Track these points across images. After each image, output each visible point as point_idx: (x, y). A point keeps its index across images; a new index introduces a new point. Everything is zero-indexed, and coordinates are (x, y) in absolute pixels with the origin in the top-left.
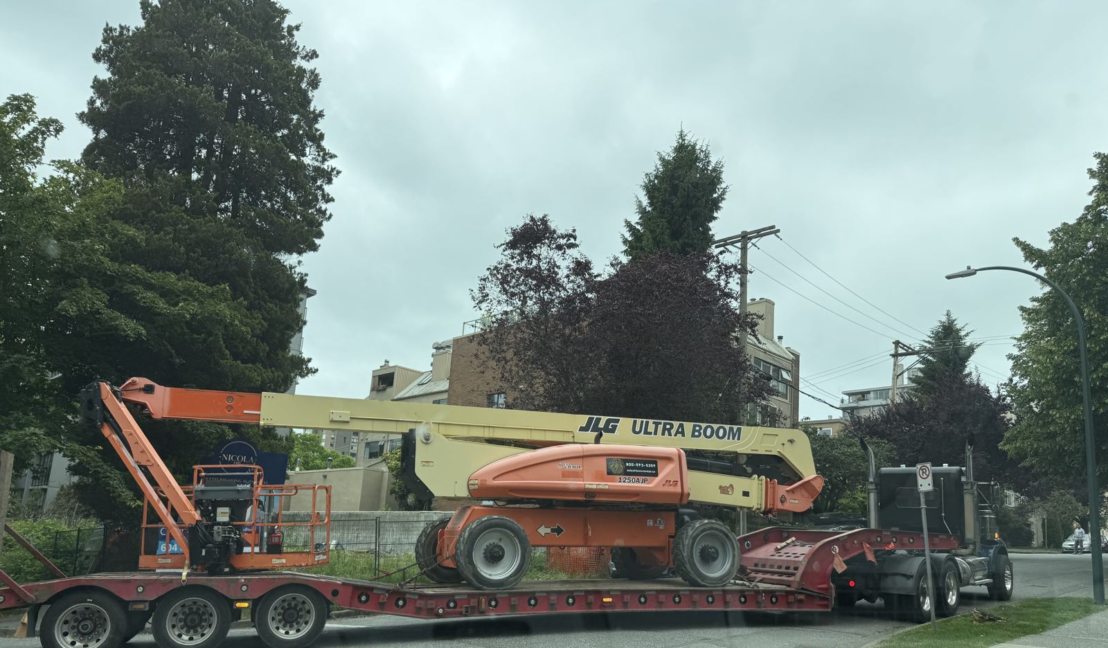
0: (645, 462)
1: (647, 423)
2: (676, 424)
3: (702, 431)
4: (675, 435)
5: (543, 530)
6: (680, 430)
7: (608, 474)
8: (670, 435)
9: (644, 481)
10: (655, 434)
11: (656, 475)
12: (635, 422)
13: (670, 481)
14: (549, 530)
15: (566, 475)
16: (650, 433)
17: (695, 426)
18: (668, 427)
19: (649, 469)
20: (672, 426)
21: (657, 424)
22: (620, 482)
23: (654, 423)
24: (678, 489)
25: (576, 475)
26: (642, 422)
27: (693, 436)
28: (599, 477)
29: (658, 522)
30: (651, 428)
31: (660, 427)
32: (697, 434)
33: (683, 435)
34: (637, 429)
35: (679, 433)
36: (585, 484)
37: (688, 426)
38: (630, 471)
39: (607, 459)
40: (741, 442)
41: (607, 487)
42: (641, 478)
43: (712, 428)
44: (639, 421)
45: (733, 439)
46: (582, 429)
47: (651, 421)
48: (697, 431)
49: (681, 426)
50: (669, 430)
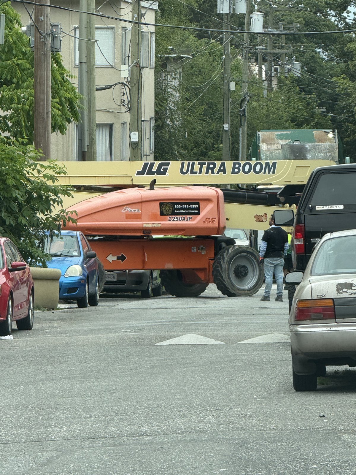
0: (189, 204)
1: (193, 164)
2: (218, 163)
3: (241, 168)
4: (218, 173)
5: (111, 258)
6: (222, 168)
7: (161, 215)
8: (213, 173)
9: (189, 219)
10: (200, 173)
11: (198, 214)
12: (183, 164)
13: (209, 218)
14: (115, 258)
15: (129, 217)
16: (196, 173)
17: (235, 164)
18: (211, 166)
19: (192, 209)
20: (215, 165)
21: (201, 165)
22: (170, 220)
23: (199, 164)
24: (216, 225)
25: (137, 217)
26: (189, 164)
27: (233, 172)
28: (153, 218)
29: (200, 248)
30: (197, 168)
31: (205, 167)
32: (236, 170)
33: (225, 173)
34: (185, 170)
35: (222, 171)
36: (143, 224)
37: (229, 164)
38: (178, 211)
39: (160, 203)
40: (275, 175)
41: (160, 225)
42: (187, 217)
43: (250, 165)
44: (186, 163)
45: (269, 173)
46: (139, 173)
47: (196, 162)
48: (237, 168)
49: (223, 165)
50: (212, 169)
